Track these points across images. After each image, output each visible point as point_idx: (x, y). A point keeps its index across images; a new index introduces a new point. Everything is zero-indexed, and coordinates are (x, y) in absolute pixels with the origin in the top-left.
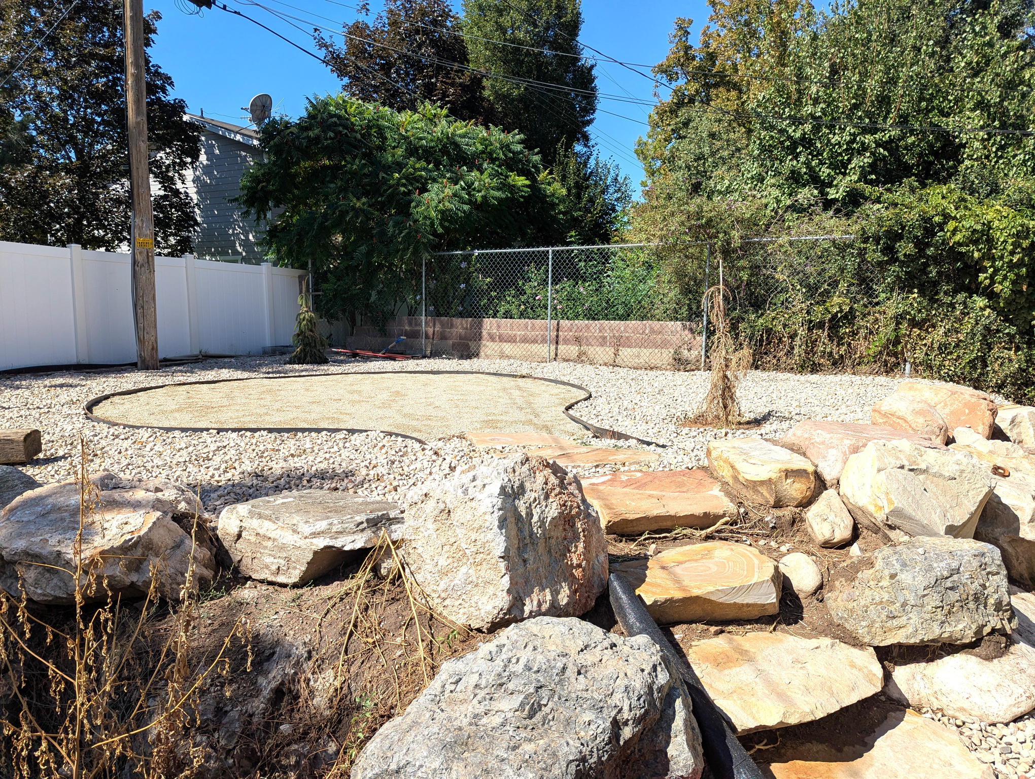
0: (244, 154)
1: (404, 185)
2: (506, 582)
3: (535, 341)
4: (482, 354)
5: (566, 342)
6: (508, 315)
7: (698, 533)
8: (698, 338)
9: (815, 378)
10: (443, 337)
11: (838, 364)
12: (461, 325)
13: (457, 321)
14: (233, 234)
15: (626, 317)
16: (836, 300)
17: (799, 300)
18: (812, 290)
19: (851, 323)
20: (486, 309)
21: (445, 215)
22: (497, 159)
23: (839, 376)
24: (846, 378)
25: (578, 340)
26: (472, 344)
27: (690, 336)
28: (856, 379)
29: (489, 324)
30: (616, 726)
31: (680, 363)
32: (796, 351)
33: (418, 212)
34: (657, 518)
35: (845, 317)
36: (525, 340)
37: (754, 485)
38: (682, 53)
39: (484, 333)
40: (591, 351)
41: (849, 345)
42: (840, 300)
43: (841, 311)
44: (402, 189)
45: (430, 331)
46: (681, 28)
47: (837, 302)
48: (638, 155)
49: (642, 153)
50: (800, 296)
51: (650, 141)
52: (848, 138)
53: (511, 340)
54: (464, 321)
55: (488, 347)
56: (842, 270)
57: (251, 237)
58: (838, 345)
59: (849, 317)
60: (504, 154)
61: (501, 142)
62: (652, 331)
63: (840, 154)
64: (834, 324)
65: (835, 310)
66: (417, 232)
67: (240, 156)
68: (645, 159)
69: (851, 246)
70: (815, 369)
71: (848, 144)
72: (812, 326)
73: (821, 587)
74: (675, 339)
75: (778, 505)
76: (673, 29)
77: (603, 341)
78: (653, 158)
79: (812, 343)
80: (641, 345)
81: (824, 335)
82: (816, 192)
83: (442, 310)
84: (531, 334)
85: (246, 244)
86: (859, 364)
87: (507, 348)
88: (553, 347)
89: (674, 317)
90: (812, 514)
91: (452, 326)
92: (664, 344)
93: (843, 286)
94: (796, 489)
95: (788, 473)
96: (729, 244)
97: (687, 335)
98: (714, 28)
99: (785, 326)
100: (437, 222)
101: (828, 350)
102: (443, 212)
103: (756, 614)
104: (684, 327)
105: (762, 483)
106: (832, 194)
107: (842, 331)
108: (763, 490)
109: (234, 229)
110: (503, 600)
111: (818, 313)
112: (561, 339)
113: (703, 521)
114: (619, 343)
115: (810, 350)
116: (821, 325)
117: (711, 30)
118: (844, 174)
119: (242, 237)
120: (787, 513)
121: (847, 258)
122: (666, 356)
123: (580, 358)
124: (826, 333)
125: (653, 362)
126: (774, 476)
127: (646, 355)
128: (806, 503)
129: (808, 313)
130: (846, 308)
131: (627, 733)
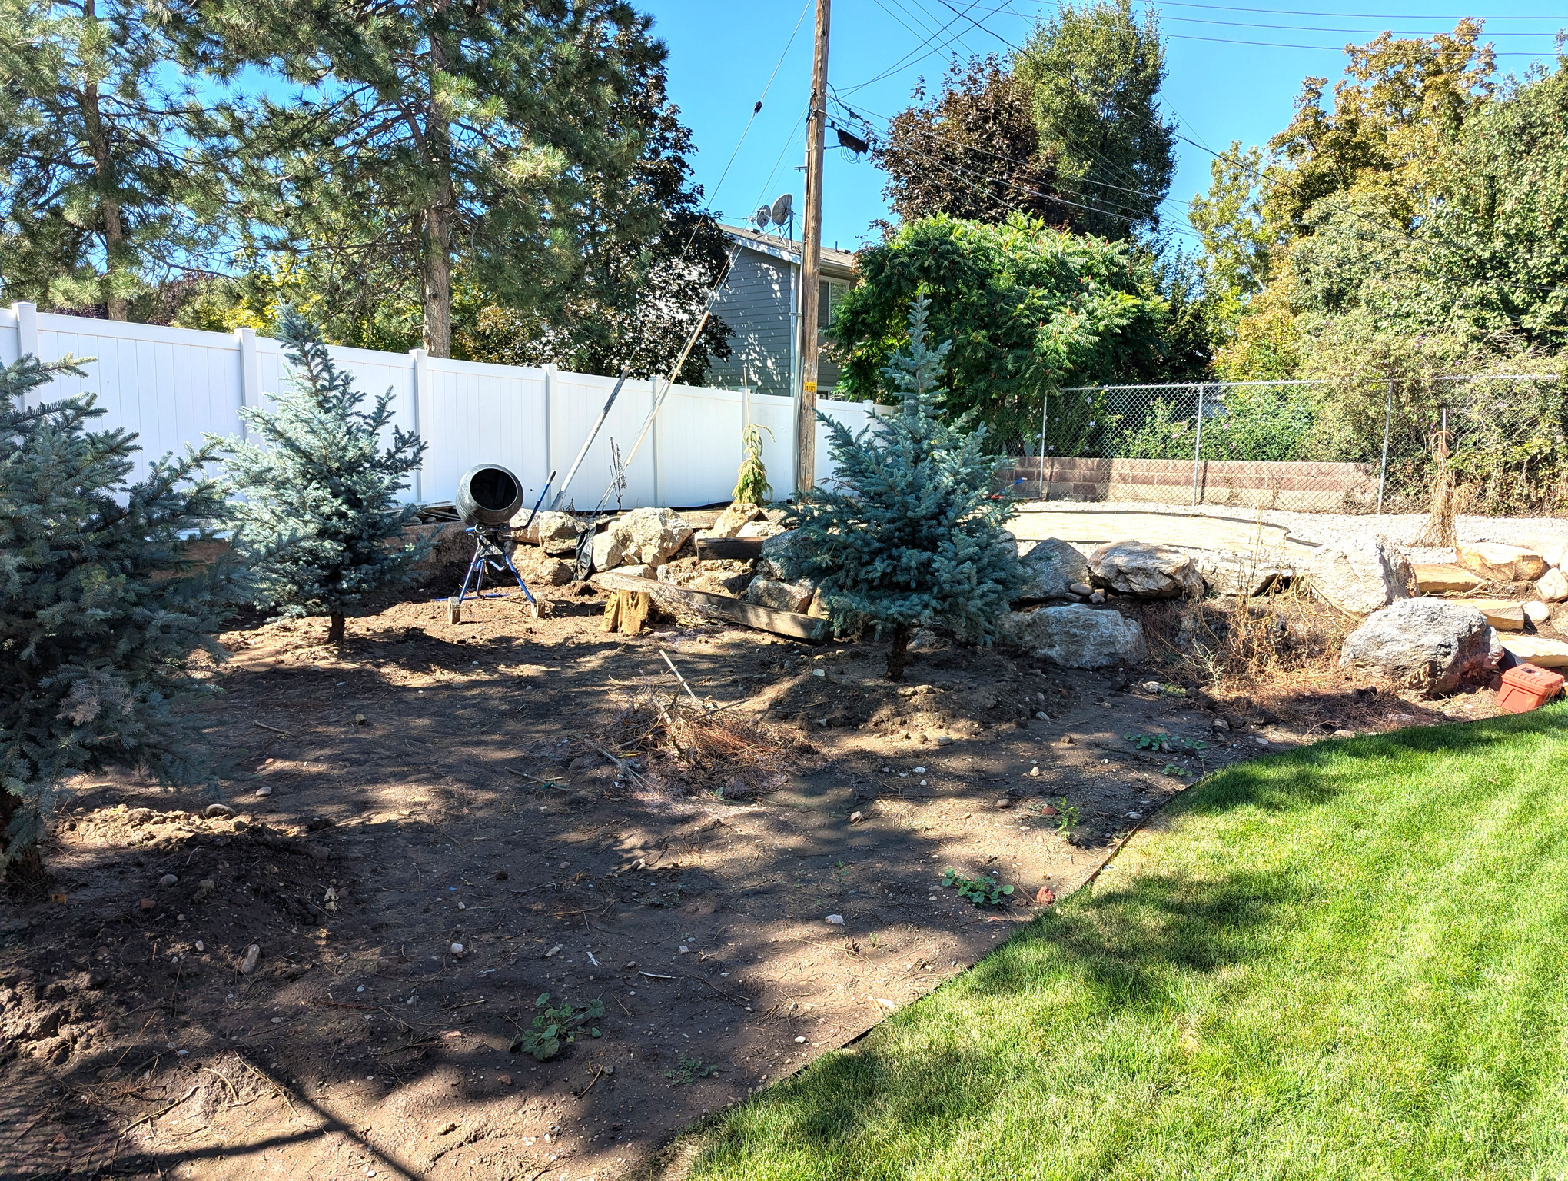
0: (765, 266)
1: (1027, 317)
2: (1385, 589)
3: (1177, 483)
4: (1111, 497)
5: (1215, 483)
6: (1145, 455)
7: (1461, 594)
8: (1374, 480)
9: (1509, 520)
10: (1063, 478)
11: (1535, 506)
12: (1084, 467)
13: (1081, 462)
14: (747, 360)
15: (1281, 457)
16: (1536, 441)
17: (1494, 440)
18: (1509, 430)
19: (1552, 465)
20: (1117, 449)
21: (1074, 348)
22: (1098, 275)
23: (1537, 520)
24: (1546, 520)
25: (1229, 482)
26: (1099, 488)
27: (1364, 478)
28: (1558, 522)
29: (1120, 465)
30: (1471, 626)
31: (1351, 506)
32: (1489, 493)
33: (1046, 345)
34: (1435, 583)
35: (1546, 459)
36: (1164, 482)
37: (1499, 568)
38: (1311, 121)
39: (1114, 474)
40: (1245, 494)
41: (1549, 487)
42: (1540, 442)
43: (1541, 452)
44: (1026, 321)
45: (1048, 472)
46: (1311, 90)
47: (1536, 444)
48: (1193, 221)
49: (1201, 218)
50: (1495, 436)
51: (1213, 201)
52: (1549, 260)
53: (1148, 481)
54: (1090, 461)
55: (1117, 489)
56: (1543, 410)
57: (769, 363)
58: (1537, 487)
59: (1550, 459)
60: (1107, 269)
61: (1104, 255)
62: (1320, 472)
63: (1539, 277)
64: (1533, 465)
65: (1534, 451)
66: (1046, 367)
67: (761, 269)
68: (1205, 227)
69: (1554, 386)
70: (1510, 512)
71: (1548, 266)
72: (1507, 468)
73: (1549, 618)
74: (1348, 482)
75: (1516, 579)
76: (1300, 91)
77: (1260, 483)
78: (1217, 226)
79: (1507, 485)
80: (1306, 487)
81: (1521, 477)
82: (1508, 321)
83: (1062, 450)
84: (1172, 476)
85: (763, 372)
86: (1559, 507)
87: (1142, 490)
88: (1199, 489)
89: (1345, 456)
90: (1540, 584)
91: (1074, 466)
92: (1334, 486)
93: (1543, 427)
94: (1530, 568)
95: (1525, 558)
96: (1418, 382)
97: (1361, 477)
98: (1353, 82)
99: (1477, 467)
100: (1064, 356)
101: (1525, 493)
102: (1070, 345)
103: (1511, 627)
104: (1358, 469)
105: (1505, 565)
106: (1527, 321)
107: (1541, 473)
108: (1506, 570)
109: (749, 354)
110: (1384, 598)
111: (1516, 454)
112: (1208, 481)
113: (1466, 587)
114: (1279, 484)
115: (1506, 493)
116: (1518, 467)
117: (1349, 86)
118: (1544, 302)
119: (758, 363)
120: (1523, 584)
121: (1550, 399)
122: (1336, 498)
123: (1232, 501)
124: (1524, 475)
125: (1319, 505)
126: (1515, 559)
127: (1311, 498)
128: (1536, 577)
129: (1504, 454)
130: (1547, 450)
131: (1475, 630)
